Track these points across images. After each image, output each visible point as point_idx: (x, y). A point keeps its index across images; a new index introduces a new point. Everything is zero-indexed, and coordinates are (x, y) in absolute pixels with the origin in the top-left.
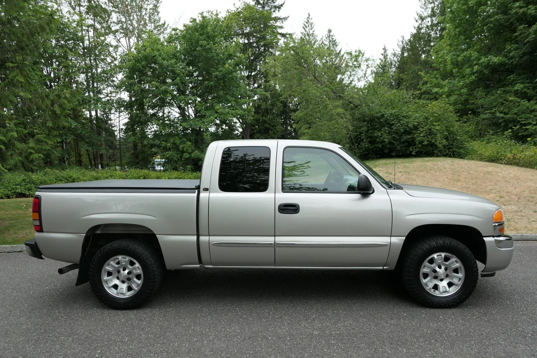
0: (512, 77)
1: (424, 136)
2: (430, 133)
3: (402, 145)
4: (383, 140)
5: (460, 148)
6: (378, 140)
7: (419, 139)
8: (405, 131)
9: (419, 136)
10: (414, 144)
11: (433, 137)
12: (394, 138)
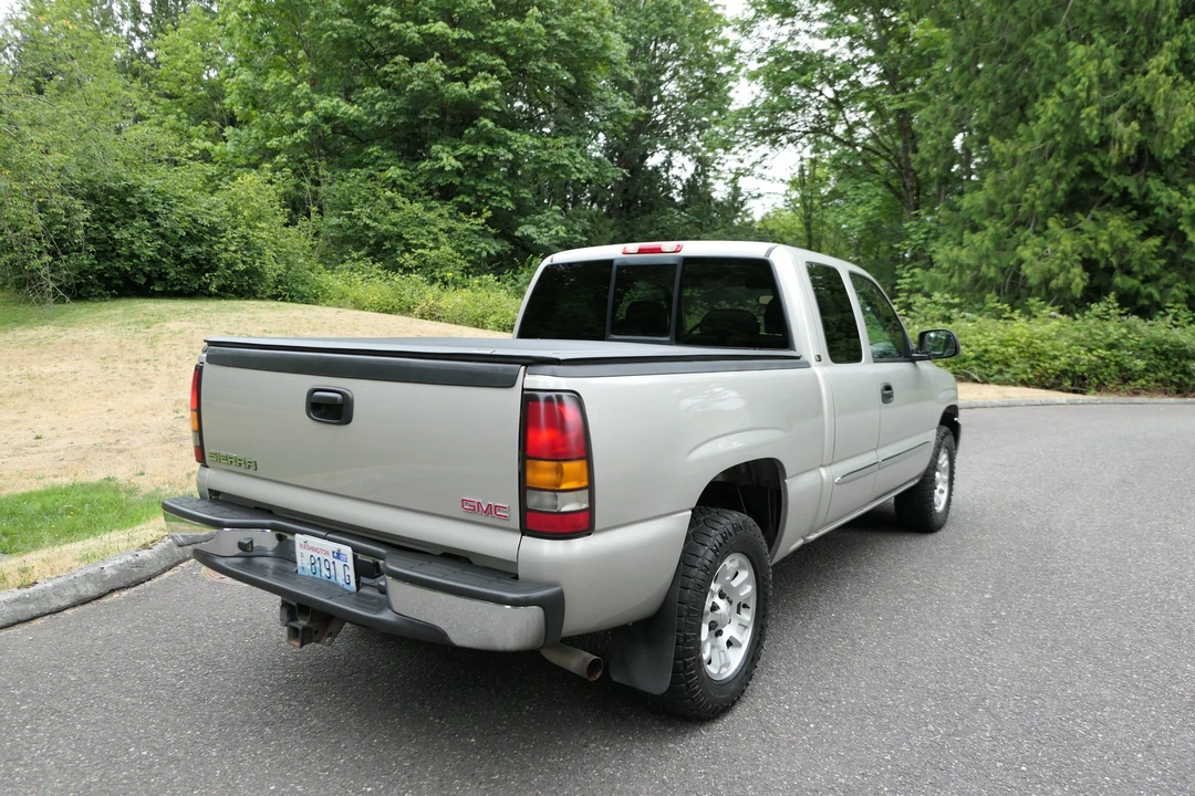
0: (374, 150)
1: (235, 252)
2: (248, 244)
3: (179, 268)
4: (137, 252)
5: (304, 283)
6: (124, 250)
7: (224, 255)
8: (188, 234)
9: (226, 250)
10: (213, 269)
11: (255, 255)
12: (160, 250)
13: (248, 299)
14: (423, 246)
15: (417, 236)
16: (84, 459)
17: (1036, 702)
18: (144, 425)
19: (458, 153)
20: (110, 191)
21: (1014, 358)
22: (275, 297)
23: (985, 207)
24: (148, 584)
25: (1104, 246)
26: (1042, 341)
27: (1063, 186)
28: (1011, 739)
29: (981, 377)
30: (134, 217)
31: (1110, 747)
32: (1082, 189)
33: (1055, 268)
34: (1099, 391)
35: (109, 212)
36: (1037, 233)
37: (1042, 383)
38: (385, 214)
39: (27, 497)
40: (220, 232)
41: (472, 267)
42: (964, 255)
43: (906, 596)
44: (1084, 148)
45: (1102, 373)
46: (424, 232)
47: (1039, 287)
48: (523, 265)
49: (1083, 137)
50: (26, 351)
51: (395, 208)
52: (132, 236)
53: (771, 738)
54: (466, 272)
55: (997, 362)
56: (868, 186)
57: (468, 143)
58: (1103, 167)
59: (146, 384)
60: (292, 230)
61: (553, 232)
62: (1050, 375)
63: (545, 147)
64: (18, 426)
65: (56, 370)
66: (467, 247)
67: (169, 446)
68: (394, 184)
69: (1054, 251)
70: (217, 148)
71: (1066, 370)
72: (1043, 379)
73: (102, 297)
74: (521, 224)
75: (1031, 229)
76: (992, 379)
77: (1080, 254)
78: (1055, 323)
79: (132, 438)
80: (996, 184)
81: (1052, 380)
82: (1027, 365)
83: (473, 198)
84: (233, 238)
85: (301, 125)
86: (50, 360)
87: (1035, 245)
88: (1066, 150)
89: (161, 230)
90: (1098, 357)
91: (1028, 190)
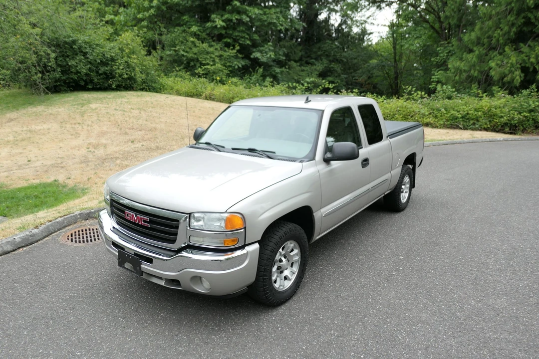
0: (186, 18)
1: (123, 69)
2: (128, 65)
3: (99, 77)
4: (79, 71)
5: (155, 82)
6: (73, 70)
7: (118, 71)
8: (101, 61)
9: (119, 68)
10: (113, 77)
11: (132, 71)
12: (90, 69)
13: (130, 90)
14: (208, 64)
15: (205, 59)
16: (47, 171)
17: (388, 320)
18: (74, 155)
19: (224, 18)
20: (66, 43)
21: (481, 117)
22: (142, 90)
23: (476, 41)
24: (36, 244)
25: (532, 60)
26: (496, 109)
27: (514, 29)
28: (365, 340)
29: (464, 126)
30: (77, 54)
31: (409, 346)
32: (524, 30)
33: (507, 72)
34: (523, 133)
35: (66, 52)
36: (500, 54)
37: (495, 129)
38: (191, 49)
39: (19, 190)
40: (116, 60)
41: (231, 73)
42: (462, 65)
43: (360, 257)
44: (526, 10)
45: (525, 124)
46: (209, 57)
47: (498, 81)
48: (254, 72)
49: (525, 4)
50: (31, 118)
51: (195, 46)
52: (77, 63)
53: (258, 335)
54: (228, 76)
55: (473, 119)
56: (421, 29)
57: (228, 13)
58: (536, 19)
59: (77, 135)
60: (148, 58)
61: (268, 56)
62: (499, 125)
63: (265, 14)
64: (22, 155)
65: (42, 128)
66: (228, 64)
67: (83, 165)
68: (195, 35)
69: (507, 63)
70: (117, 18)
71: (507, 123)
72: (495, 127)
73: (66, 91)
74: (254, 52)
75: (497, 51)
76: (470, 127)
77: (520, 64)
78: (503, 100)
79: (68, 161)
80: (481, 29)
81: (500, 128)
82: (487, 121)
83: (232, 40)
84: (121, 63)
85: (152, 7)
86: (40, 123)
87: (498, 60)
88: (516, 11)
89: (89, 60)
90: (524, 116)
91: (496, 32)
